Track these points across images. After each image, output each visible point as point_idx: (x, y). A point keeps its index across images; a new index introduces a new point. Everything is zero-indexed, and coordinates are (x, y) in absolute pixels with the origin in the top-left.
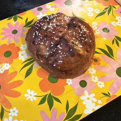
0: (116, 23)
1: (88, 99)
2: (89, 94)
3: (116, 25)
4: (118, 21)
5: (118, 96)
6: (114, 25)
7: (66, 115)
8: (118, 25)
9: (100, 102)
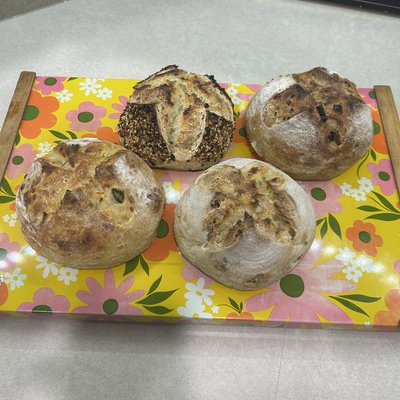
0: (351, 191)
1: (199, 294)
2: (206, 287)
3: (348, 194)
4: (358, 188)
5: (255, 319)
6: (344, 192)
7: (145, 296)
8: (353, 196)
9: (216, 309)
